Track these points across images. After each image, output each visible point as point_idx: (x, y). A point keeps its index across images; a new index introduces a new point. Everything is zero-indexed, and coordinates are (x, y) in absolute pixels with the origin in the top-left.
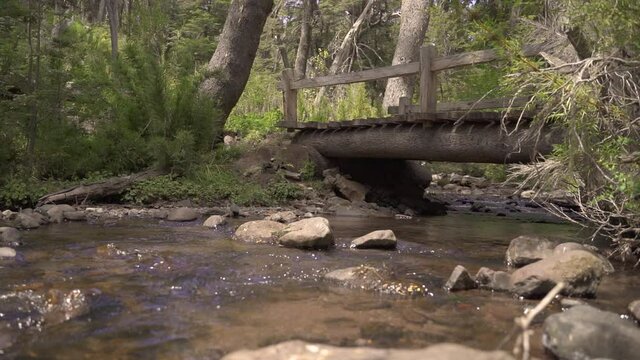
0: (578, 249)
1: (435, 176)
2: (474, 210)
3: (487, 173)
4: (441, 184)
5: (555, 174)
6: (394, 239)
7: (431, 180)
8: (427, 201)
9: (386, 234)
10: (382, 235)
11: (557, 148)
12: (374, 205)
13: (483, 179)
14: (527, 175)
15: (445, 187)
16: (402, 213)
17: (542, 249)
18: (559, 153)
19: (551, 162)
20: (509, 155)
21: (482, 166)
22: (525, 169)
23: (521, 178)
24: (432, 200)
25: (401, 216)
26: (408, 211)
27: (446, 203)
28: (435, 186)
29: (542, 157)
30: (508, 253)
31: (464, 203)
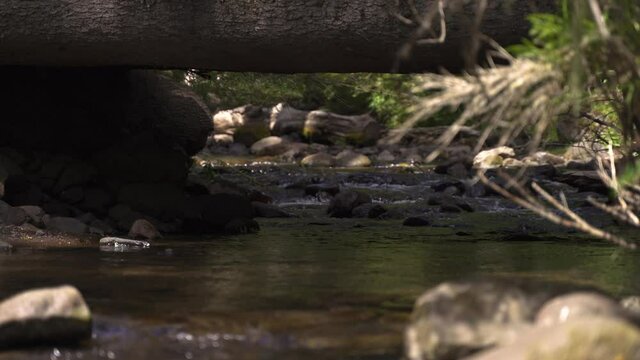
0: (597, 312)
1: (223, 117)
2: (339, 211)
3: (377, 101)
4: (245, 137)
5: (540, 99)
6: (84, 312)
7: (211, 128)
8: (199, 190)
9: (60, 299)
10: (46, 304)
11: (543, 25)
12: (33, 210)
13: (367, 118)
14: (462, 108)
15: (257, 147)
16: (122, 232)
17: (506, 319)
18: (547, 39)
19: (528, 65)
20: (405, 51)
21: (362, 83)
22: (457, 87)
23: (447, 115)
24: (216, 189)
25: (118, 244)
26: (139, 226)
27: (258, 196)
28: (224, 144)
29: (503, 53)
30: (412, 334)
31: (311, 192)
